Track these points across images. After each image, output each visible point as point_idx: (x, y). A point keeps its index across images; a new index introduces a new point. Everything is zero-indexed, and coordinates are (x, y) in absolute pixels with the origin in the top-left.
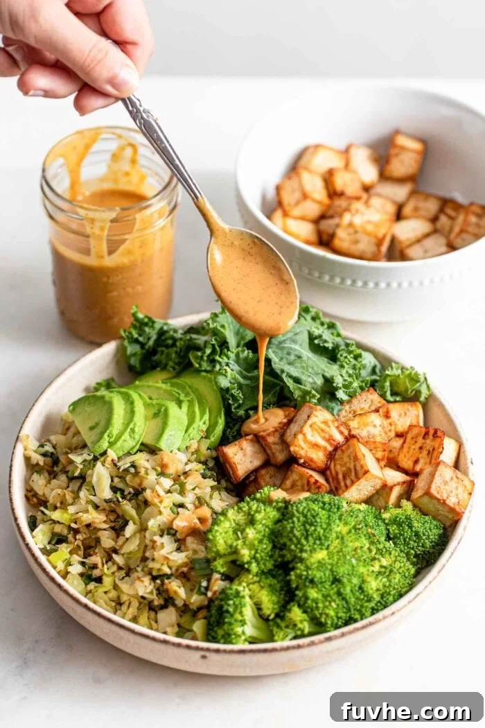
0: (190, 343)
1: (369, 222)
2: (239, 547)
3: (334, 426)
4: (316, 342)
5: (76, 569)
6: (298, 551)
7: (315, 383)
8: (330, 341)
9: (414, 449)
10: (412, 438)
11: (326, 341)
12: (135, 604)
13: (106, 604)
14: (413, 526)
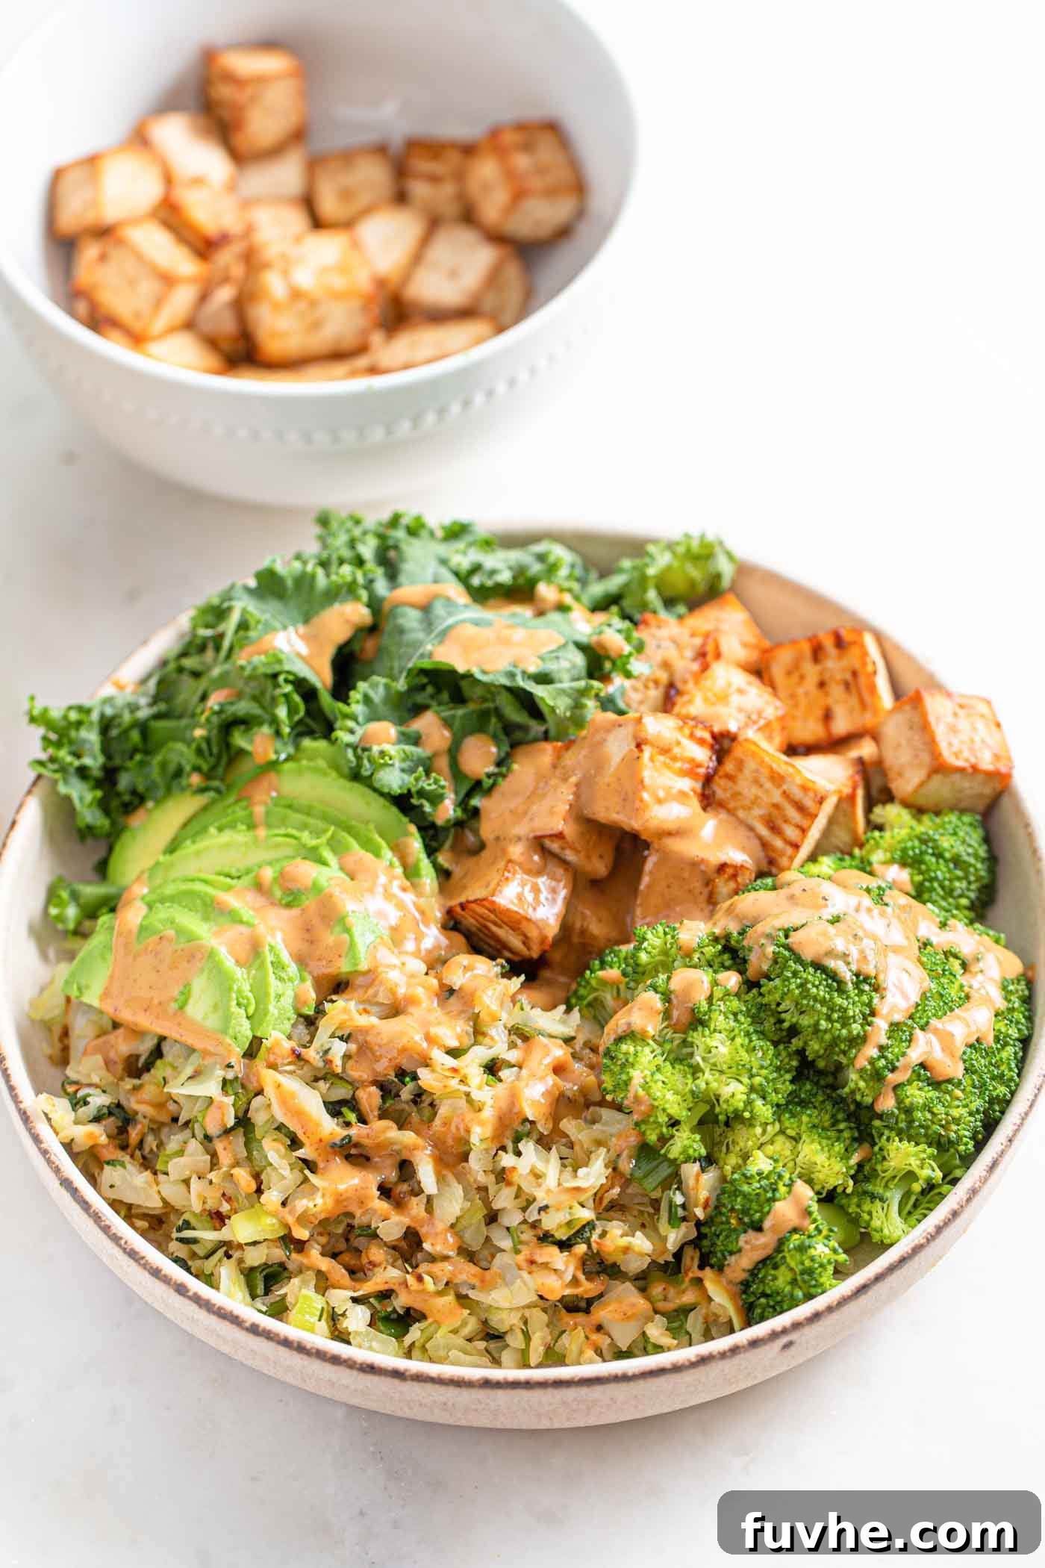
0: (223, 716)
1: (325, 270)
2: (714, 1085)
3: (684, 736)
4: (476, 581)
5: (357, 1319)
6: (838, 1025)
7: (574, 666)
8: (500, 566)
9: (807, 694)
10: (789, 673)
11: (493, 573)
12: (538, 1318)
13: (466, 1353)
14: (945, 850)
